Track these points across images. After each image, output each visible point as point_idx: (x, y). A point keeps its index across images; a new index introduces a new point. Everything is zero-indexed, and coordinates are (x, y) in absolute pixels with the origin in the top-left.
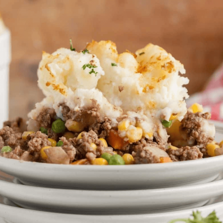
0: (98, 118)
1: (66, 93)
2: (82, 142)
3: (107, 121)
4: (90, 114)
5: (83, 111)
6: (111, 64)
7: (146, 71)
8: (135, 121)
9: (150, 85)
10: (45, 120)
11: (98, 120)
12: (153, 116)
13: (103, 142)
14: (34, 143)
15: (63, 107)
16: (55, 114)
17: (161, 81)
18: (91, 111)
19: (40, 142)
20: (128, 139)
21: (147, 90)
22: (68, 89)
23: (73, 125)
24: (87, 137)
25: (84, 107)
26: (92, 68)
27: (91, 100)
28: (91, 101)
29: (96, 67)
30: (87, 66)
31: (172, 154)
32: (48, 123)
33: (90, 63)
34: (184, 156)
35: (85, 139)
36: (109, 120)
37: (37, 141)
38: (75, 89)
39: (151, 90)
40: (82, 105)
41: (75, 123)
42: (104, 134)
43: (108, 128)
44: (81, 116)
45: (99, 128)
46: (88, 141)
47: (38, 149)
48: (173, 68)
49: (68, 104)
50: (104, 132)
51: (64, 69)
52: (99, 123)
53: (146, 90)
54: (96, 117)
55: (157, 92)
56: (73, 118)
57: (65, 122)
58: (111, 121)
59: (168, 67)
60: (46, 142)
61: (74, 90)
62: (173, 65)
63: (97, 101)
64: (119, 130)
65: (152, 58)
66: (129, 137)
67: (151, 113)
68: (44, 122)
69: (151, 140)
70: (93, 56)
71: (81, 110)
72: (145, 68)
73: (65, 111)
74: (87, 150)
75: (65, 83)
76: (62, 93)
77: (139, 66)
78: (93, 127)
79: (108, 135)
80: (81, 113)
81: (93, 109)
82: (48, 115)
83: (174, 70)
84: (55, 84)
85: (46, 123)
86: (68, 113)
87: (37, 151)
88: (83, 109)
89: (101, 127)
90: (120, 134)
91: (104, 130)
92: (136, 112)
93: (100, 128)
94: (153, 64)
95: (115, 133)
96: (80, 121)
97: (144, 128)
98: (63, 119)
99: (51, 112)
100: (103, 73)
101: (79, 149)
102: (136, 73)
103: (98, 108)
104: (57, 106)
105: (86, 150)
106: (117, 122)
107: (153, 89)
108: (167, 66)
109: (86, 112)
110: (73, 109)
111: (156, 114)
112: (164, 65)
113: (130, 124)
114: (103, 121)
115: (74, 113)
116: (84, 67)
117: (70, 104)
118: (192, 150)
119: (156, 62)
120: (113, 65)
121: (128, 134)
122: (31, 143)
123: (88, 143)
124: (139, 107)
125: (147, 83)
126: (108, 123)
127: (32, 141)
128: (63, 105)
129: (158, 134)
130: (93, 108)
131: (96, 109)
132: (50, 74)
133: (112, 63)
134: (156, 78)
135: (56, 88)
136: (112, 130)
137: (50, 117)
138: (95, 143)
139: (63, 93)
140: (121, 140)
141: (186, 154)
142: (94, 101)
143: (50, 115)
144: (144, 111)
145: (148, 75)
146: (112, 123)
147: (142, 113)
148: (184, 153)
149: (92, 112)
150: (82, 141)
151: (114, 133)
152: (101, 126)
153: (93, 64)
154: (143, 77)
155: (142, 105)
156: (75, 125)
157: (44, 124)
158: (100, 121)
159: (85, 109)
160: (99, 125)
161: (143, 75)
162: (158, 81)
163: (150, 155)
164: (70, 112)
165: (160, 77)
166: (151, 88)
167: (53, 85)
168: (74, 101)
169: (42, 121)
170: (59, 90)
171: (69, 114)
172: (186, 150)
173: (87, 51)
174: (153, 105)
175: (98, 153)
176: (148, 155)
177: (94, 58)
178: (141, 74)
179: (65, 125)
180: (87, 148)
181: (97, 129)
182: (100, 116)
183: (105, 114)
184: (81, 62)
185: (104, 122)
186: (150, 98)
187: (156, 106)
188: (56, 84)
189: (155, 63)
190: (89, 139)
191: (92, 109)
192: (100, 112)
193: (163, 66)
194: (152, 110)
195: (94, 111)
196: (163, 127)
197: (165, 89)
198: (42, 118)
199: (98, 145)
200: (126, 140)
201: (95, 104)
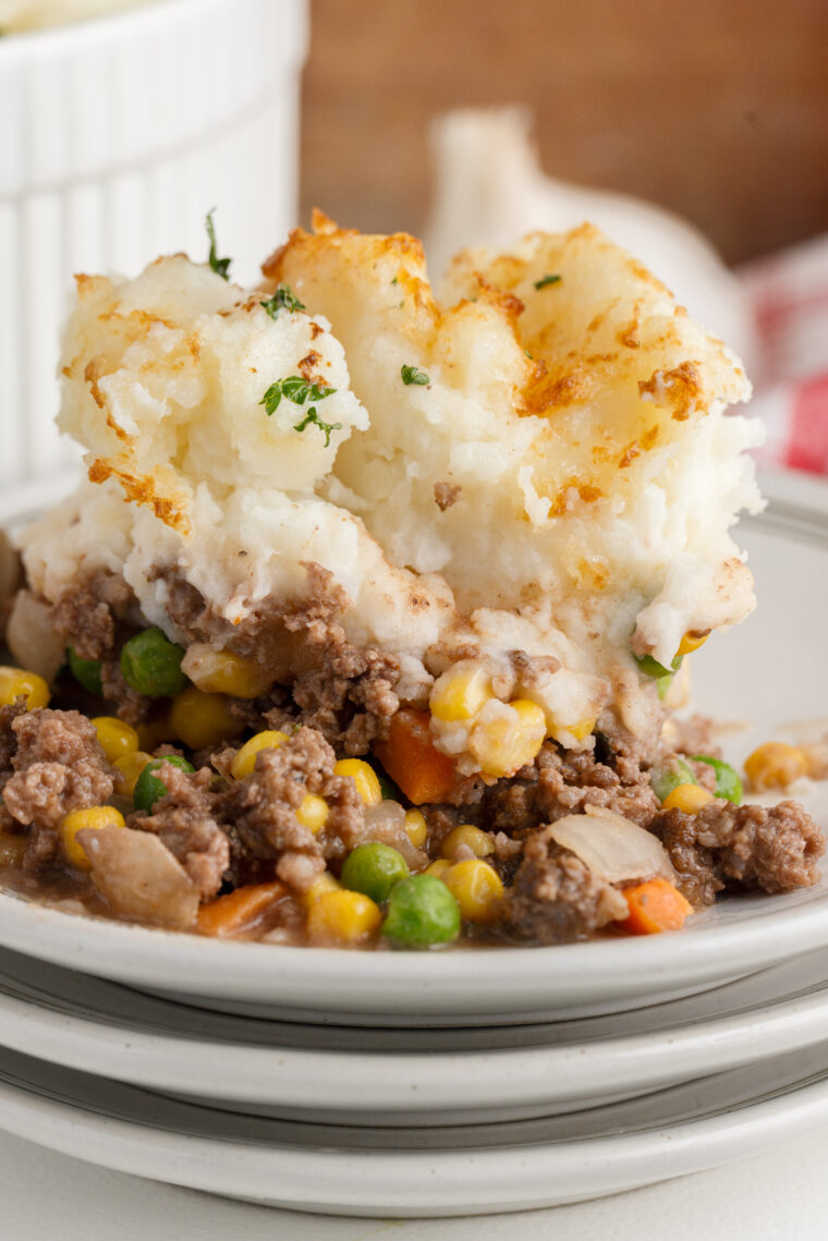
0: (338, 655)
1: (183, 522)
2: (259, 799)
3: (382, 675)
4: (297, 632)
5: (263, 618)
6: (399, 373)
7: (566, 402)
8: (510, 676)
9: (585, 481)
10: (89, 631)
11: (335, 667)
12: (595, 636)
13: (362, 782)
14: (33, 791)
15: (171, 586)
16: (133, 601)
17: (635, 462)
18: (304, 619)
19: (61, 784)
20: (477, 769)
21: (570, 506)
22: (195, 495)
23: (220, 673)
24: (284, 776)
25: (268, 599)
26: (309, 404)
27: (302, 563)
28: (303, 572)
29: (329, 392)
30: (286, 390)
31: (681, 841)
32: (102, 644)
33: (299, 374)
34: (740, 856)
35: (274, 789)
36: (388, 664)
37: (45, 781)
38: (231, 489)
39: (590, 506)
40: (261, 591)
41: (229, 664)
42: (363, 729)
43: (382, 710)
44: (256, 637)
45: (339, 699)
46: (286, 798)
47: (52, 820)
48: (694, 394)
49: (193, 577)
50: (365, 722)
51: (172, 403)
52: (339, 677)
53: (564, 507)
54: (330, 647)
55: (620, 516)
56: (219, 646)
57: (181, 651)
58: (397, 668)
59: (672, 393)
60: (87, 783)
61: (224, 493)
62: (694, 384)
63: (330, 573)
64: (434, 720)
65: (594, 326)
66: (480, 758)
67: (587, 614)
68: (84, 640)
69: (586, 752)
70: (317, 330)
71: (257, 614)
72: (560, 386)
73: (182, 606)
74: (283, 843)
75: (179, 461)
76: (166, 522)
77: (534, 376)
78: (315, 690)
79: (385, 735)
80: (257, 625)
81: (313, 612)
82: (104, 607)
83: (699, 407)
84: (136, 477)
85: (95, 643)
86: (194, 619)
87: (44, 827)
88: (266, 607)
89: (351, 698)
90: (439, 736)
91: (361, 709)
92: (518, 612)
93: (346, 701)
94: (601, 364)
95: (418, 732)
96: (253, 656)
97: (553, 706)
98: (173, 633)
99: (113, 591)
100: (362, 420)
101: (243, 832)
102: (521, 413)
103: (339, 604)
104: (145, 579)
105: (279, 842)
106: (426, 677)
107: (600, 501)
108: (668, 390)
109: (283, 622)
110: (220, 609)
111: (609, 623)
112: (654, 379)
113: (489, 689)
114: (360, 671)
115: (223, 624)
116: (271, 399)
117: (204, 577)
118: (778, 828)
119: (616, 356)
120: (408, 377)
121: (479, 745)
122: (17, 790)
123: (287, 806)
124: (531, 586)
125: (572, 470)
126: (385, 685)
127: (19, 783)
128: (171, 575)
129: (619, 719)
130: (316, 604)
131: (325, 612)
132: (110, 423)
133: (405, 366)
134: (616, 448)
135: (139, 492)
136: (405, 717)
137: (110, 618)
138: (320, 793)
139: (171, 520)
140: (447, 764)
141: (748, 844)
142: (317, 575)
143: (112, 611)
144: (554, 605)
145: (577, 419)
146: (405, 680)
147: (544, 619)
148: (741, 841)
149: (309, 625)
150: (258, 793)
151: (410, 732)
152: (348, 692)
153: (315, 372)
154: (550, 436)
155: (547, 577)
156: (229, 671)
157: (84, 647)
158: (345, 671)
159: (276, 607)
160: (341, 686)
161: (552, 425)
162: (624, 463)
163: (579, 889)
164: (203, 615)
165: (633, 443)
166: (589, 494)
167: (124, 479)
168: (224, 563)
169: (76, 632)
170: (152, 505)
171: (199, 622)
172: (751, 826)
173: (286, 302)
174: (599, 579)
175: (337, 843)
176: (572, 887)
177: (321, 337)
178: (544, 422)
179: (180, 669)
180: (283, 834)
181: (332, 705)
182: (346, 642)
183: (368, 629)
184: (254, 370)
185: (367, 674)
186: (582, 544)
187: (609, 581)
188: (139, 474)
189: (608, 358)
190: (293, 785)
191: (309, 608)
192: (342, 625)
193: (649, 387)
194: (593, 600)
195: (316, 618)
196: (640, 679)
197: (654, 495)
198: (75, 618)
199: (336, 802)
200: (465, 769)
201: (325, 588)
